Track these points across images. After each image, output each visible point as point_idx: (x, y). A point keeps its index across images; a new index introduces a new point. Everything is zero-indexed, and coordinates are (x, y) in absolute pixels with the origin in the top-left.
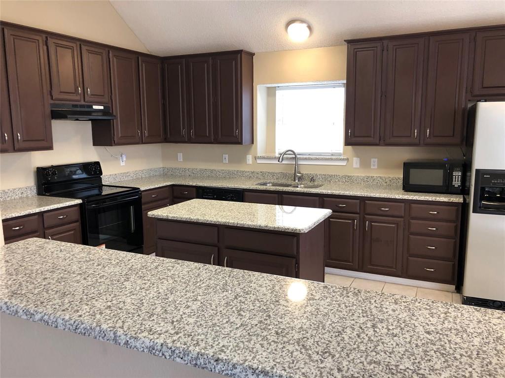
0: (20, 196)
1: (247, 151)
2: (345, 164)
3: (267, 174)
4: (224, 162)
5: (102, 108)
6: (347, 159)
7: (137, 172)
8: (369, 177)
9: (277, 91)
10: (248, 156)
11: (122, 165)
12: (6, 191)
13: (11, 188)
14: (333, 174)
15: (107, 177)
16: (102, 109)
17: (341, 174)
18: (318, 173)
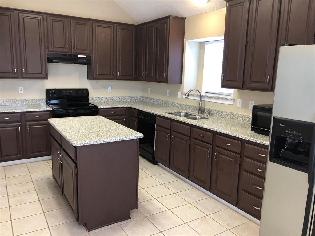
0: (35, 103)
1: (178, 89)
2: (232, 104)
3: (187, 106)
4: (168, 95)
5: (85, 56)
6: (234, 100)
7: (120, 97)
8: (246, 116)
9: (206, 45)
10: (179, 92)
11: (109, 92)
12: (27, 99)
13: (30, 98)
14: (223, 111)
15: (96, 98)
16: (85, 58)
17: (228, 111)
18: (215, 109)
